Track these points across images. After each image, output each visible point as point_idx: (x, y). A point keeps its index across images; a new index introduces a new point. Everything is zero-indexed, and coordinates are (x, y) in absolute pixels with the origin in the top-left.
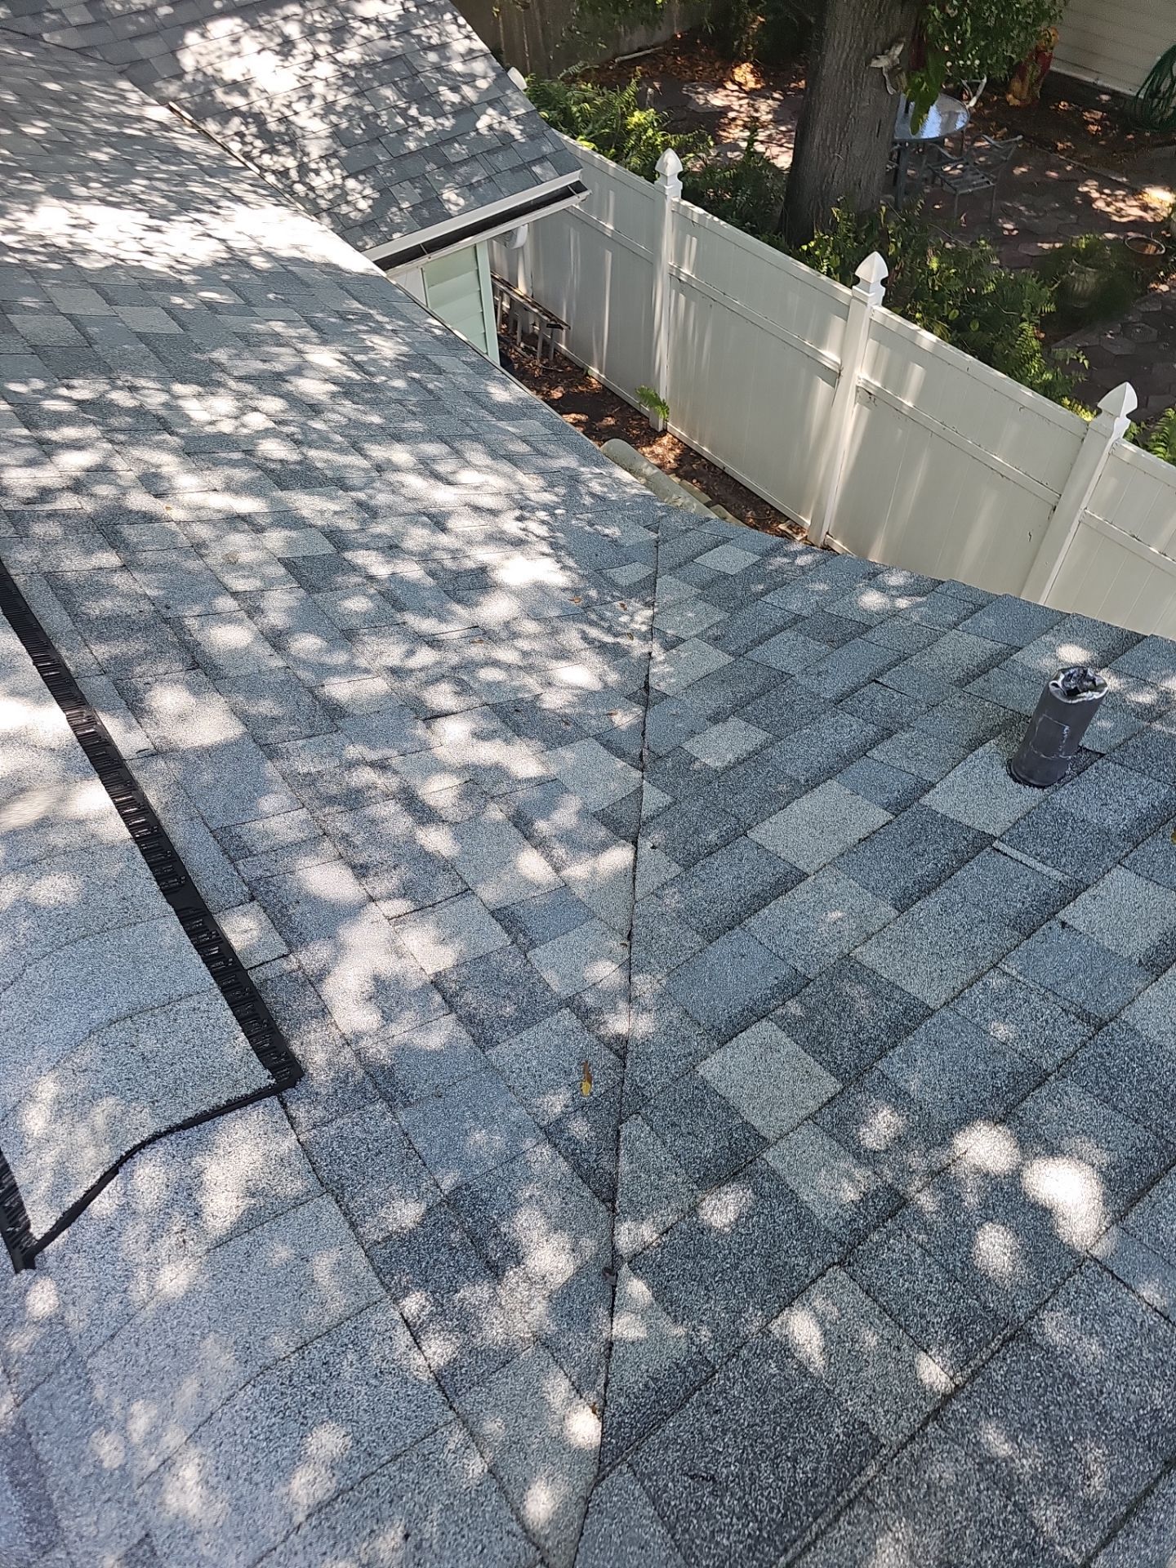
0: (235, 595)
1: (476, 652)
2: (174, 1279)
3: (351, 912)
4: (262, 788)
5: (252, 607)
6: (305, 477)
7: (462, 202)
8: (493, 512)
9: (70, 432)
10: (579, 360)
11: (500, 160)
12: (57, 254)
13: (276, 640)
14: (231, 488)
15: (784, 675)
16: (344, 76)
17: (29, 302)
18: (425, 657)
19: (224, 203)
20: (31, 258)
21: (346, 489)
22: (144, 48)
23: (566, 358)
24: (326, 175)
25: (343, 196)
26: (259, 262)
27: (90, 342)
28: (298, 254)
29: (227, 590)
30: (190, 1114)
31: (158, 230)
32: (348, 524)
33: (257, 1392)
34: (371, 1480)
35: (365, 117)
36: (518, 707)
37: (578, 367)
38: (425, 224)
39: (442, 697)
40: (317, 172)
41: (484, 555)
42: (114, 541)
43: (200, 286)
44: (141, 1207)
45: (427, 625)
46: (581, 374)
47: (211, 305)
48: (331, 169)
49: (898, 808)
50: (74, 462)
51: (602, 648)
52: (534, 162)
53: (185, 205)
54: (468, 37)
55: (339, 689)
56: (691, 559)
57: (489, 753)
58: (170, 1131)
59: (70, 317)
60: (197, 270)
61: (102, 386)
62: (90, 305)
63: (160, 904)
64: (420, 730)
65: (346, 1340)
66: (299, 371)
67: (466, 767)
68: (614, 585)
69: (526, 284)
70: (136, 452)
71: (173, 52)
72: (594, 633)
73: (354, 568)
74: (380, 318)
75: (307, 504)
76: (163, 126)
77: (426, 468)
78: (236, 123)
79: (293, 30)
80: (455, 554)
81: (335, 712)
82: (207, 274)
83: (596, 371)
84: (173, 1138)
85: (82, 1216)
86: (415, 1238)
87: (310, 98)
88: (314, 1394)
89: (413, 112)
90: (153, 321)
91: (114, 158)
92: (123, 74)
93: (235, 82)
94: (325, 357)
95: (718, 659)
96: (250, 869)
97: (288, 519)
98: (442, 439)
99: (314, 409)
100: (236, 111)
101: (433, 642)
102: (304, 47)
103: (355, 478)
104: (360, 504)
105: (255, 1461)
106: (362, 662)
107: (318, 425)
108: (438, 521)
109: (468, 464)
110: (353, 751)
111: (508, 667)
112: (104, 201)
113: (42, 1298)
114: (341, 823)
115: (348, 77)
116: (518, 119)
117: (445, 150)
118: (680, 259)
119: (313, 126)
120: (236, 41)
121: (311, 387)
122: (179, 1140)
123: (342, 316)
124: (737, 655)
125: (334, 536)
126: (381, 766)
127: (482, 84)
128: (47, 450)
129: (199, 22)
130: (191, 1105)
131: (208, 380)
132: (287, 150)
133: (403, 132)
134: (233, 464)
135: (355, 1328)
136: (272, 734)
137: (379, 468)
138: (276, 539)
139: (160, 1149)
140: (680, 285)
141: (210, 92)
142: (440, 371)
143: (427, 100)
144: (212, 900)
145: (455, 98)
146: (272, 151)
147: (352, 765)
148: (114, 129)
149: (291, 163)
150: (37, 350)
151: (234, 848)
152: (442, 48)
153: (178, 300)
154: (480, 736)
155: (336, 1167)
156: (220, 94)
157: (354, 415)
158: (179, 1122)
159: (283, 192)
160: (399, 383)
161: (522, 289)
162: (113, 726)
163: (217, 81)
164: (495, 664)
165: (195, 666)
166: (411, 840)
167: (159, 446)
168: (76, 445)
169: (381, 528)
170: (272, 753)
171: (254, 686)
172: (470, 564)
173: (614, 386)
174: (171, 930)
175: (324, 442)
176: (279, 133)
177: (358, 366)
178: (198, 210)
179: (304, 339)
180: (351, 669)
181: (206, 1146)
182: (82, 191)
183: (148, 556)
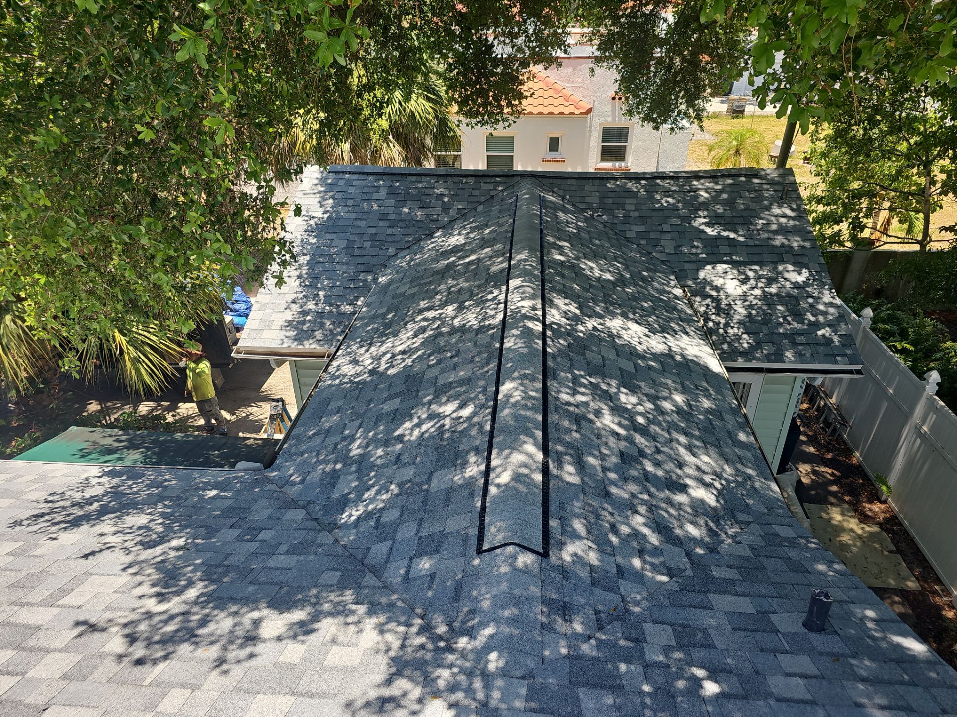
0: (601, 452)
1: (664, 505)
2: (503, 570)
3: (580, 538)
4: (577, 499)
5: (603, 457)
6: (644, 431)
7: (793, 359)
8: (704, 472)
9: (582, 390)
10: (851, 445)
11: (822, 349)
12: (611, 335)
13: (604, 469)
14: (619, 424)
15: (764, 568)
16: (765, 297)
17: (594, 348)
18: (646, 497)
19: (681, 333)
20: (602, 334)
21: (655, 440)
22: (687, 266)
23: (844, 442)
24: (736, 330)
25: (739, 338)
26: (678, 358)
27: (604, 366)
28: (695, 359)
29: (599, 450)
30: (523, 545)
31: (649, 336)
32: (648, 451)
35: (765, 314)
36: (666, 527)
37: (848, 448)
38: (769, 362)
39: (643, 509)
40: (732, 327)
41: (688, 481)
42: (578, 423)
43: (651, 360)
45: (653, 490)
46: (849, 452)
47: (650, 368)
48: (738, 328)
49: (758, 612)
50: (581, 398)
51: (710, 530)
52: (839, 355)
53: (664, 330)
54: (833, 297)
55: (614, 490)
56: (771, 524)
57: (646, 531)
58: (518, 545)
59: (603, 357)
60: (652, 354)
61: (599, 380)
62: (611, 355)
63: (540, 505)
64: (629, 513)
66: (666, 399)
67: (636, 530)
68: (735, 518)
69: (837, 399)
70: (598, 403)
71: (698, 271)
72: (711, 524)
73: (641, 463)
74: (712, 392)
75: (639, 439)
76: (676, 297)
77: (690, 448)
78: (708, 301)
79: (751, 274)
80: (679, 476)
81: (607, 495)
82: (656, 356)
83: (858, 454)
84: (518, 547)
85: (493, 551)
86: (553, 601)
87: (745, 301)
89: (789, 318)
90: (628, 366)
91: (650, 306)
92: (674, 273)
93: (716, 287)
94: (679, 398)
95: (748, 553)
96: (563, 514)
97: (629, 440)
98: (704, 442)
99: (663, 412)
100: (711, 297)
101: (651, 495)
102: (752, 282)
103: (661, 439)
104: (657, 447)
106: (625, 488)
107: (661, 418)
108: (681, 465)
109: (708, 454)
110: (606, 506)
111: (671, 515)
112: (637, 322)
113: (476, 562)
114: (592, 519)
115: (766, 298)
116: (840, 336)
117: (796, 337)
118: (924, 421)
119: (740, 311)
120: (726, 273)
121: (667, 406)
123: (697, 387)
124: (755, 555)
125: (642, 453)
126: (612, 514)
127: (831, 317)
128: (575, 392)
129: (714, 263)
130: (523, 543)
131: (633, 390)
132: (724, 316)
133: (780, 324)
134: (625, 418)
136: (587, 489)
137: (671, 440)
138: (623, 444)
139: (515, 547)
140: (920, 434)
141: (705, 287)
142: (723, 419)
143: (799, 316)
144: (551, 514)
145: (813, 319)
146: (718, 314)
147: (604, 509)
148: (657, 295)
149: (723, 321)
150: (588, 363)
151: (562, 507)
152: (817, 299)
153: (640, 362)
154: (645, 525)
155: (545, 578)
156: (708, 289)
157: (675, 420)
158: (521, 545)
159: (707, 334)
160: (701, 417)
161: (833, 400)
162: (551, 465)
163: (710, 284)
164: (667, 512)
165: (579, 463)
166: (606, 535)
167: (606, 404)
168: (583, 394)
169: (659, 457)
170: (585, 493)
171: (592, 476)
172: (682, 482)
173: (865, 466)
174: (539, 512)
175: (659, 424)
176: (724, 309)
177: (690, 406)
178: (668, 333)
179: (676, 390)
180: (621, 488)
181: (523, 553)
182: (631, 316)
183: (583, 431)
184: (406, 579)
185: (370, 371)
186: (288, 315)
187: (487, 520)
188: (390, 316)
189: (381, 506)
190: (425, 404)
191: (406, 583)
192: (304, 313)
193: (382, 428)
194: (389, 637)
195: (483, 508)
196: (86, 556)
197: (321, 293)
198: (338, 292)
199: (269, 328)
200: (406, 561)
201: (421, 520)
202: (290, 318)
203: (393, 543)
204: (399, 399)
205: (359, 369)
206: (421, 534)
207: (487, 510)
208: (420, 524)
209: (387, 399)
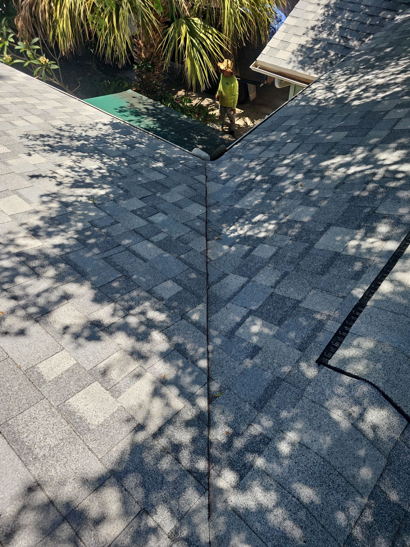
30: (390, 396)
33: (322, 463)
34: (315, 520)
44: (353, 393)
58: (380, 391)
65: (348, 490)
84: (379, 393)
85: (340, 374)
86: (388, 504)
88: (329, 485)
105: (304, 471)
122: (379, 396)
130: (392, 394)
135: (353, 492)
139: (373, 390)
155: (396, 458)
158: (386, 393)
184: (231, 334)
185: (337, 99)
186: (303, 41)
187: (358, 325)
188: (388, 50)
189: (262, 235)
190: (370, 145)
191: (229, 338)
192: (316, 41)
193: (313, 156)
194: (157, 405)
195: (361, 304)
196: (32, 177)
197: (338, 25)
198: (353, 26)
199: (284, 49)
200: (244, 312)
201: (286, 274)
202: (304, 43)
203: (248, 282)
204: (346, 133)
205: (329, 95)
206: (277, 291)
207: (365, 311)
208: (283, 277)
209: (334, 130)
